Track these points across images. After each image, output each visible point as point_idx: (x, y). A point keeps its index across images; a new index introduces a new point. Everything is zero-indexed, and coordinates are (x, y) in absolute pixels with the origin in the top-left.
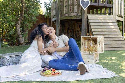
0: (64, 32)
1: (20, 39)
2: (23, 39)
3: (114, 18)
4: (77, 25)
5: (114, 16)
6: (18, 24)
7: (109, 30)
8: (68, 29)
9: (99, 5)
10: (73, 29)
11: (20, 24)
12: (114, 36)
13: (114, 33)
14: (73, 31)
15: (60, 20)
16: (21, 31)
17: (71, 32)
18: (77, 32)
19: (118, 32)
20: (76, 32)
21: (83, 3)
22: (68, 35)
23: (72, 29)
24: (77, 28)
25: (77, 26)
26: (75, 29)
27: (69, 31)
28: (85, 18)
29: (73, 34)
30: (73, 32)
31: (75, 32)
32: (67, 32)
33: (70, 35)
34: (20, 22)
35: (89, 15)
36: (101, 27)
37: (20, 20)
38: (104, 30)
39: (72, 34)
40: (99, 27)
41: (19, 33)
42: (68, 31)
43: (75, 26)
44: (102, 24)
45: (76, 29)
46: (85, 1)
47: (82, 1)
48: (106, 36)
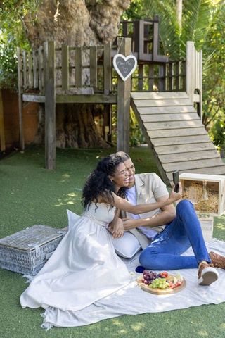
3: (190, 99)
4: (87, 110)
5: (188, 95)
7: (184, 132)
8: (66, 121)
10: (78, 122)
12: (198, 147)
13: (196, 139)
14: (78, 126)
15: (56, 104)
17: (74, 129)
18: (88, 129)
20: (85, 129)
21: (122, 64)
22: (66, 137)
23: (74, 121)
24: (88, 118)
25: (87, 113)
26: (83, 122)
27: (69, 128)
29: (79, 134)
30: (79, 128)
31: (82, 129)
32: (63, 129)
33: (70, 137)
35: (135, 95)
36: (166, 125)
38: (173, 133)
39: (77, 132)
40: (162, 126)
42: (65, 126)
43: (81, 114)
45: (86, 120)
46: (126, 59)
47: (119, 59)
48: (181, 149)
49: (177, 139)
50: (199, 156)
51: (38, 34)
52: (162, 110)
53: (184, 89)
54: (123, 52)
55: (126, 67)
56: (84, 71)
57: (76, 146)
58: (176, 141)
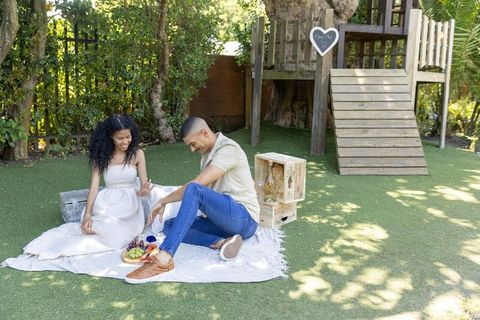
0: (283, 107)
1: (161, 128)
2: (170, 129)
3: (409, 77)
5: (407, 73)
6: (156, 92)
7: (384, 115)
8: (294, 99)
9: (386, 32)
11: (160, 91)
13: (396, 124)
16: (163, 108)
19: (408, 122)
21: (320, 37)
27: (296, 106)
28: (323, 79)
29: (307, 113)
31: (310, 109)
33: (297, 116)
34: (159, 87)
35: (334, 72)
36: (362, 106)
37: (160, 81)
38: (367, 115)
39: (304, 112)
40: (356, 106)
41: (159, 113)
44: (365, 97)
46: (325, 32)
47: (317, 33)
48: (371, 133)
49: (370, 122)
50: (392, 143)
51: (275, 11)
52: (363, 89)
53: (402, 66)
54: (322, 24)
55: (324, 41)
56: (287, 46)
57: (302, 126)
58: (370, 124)
